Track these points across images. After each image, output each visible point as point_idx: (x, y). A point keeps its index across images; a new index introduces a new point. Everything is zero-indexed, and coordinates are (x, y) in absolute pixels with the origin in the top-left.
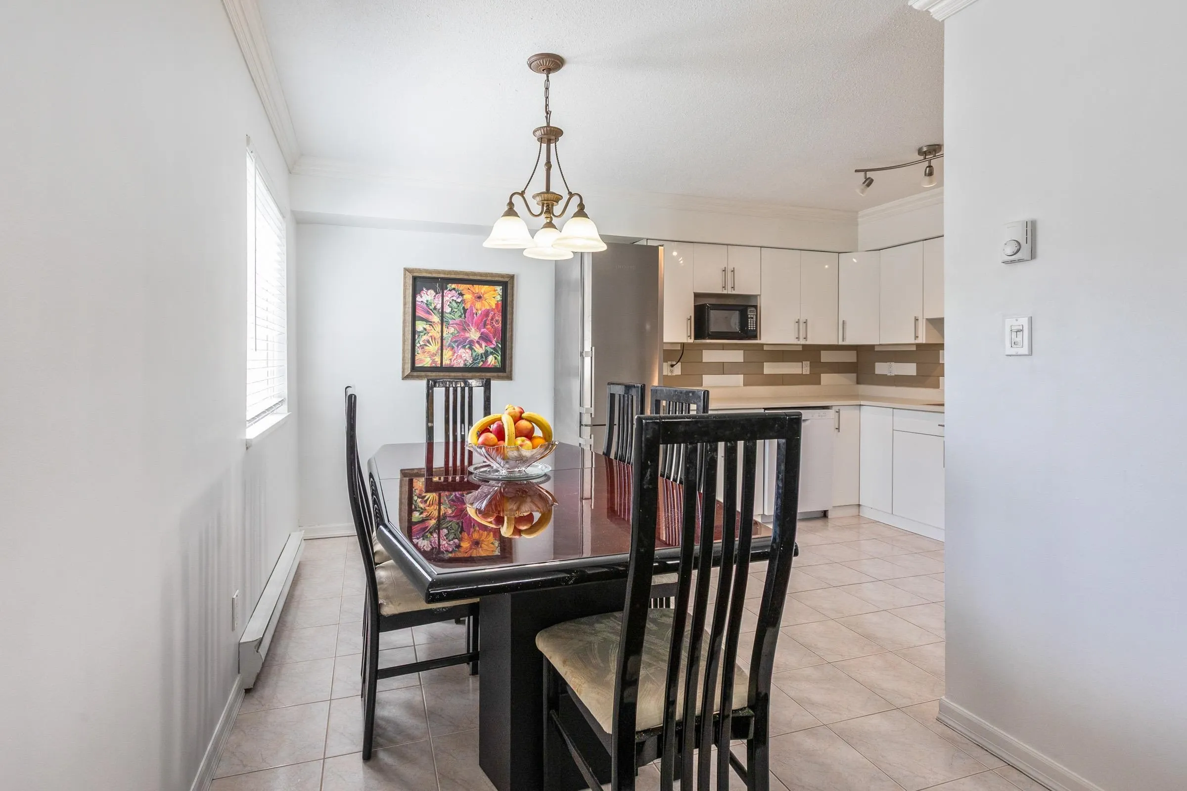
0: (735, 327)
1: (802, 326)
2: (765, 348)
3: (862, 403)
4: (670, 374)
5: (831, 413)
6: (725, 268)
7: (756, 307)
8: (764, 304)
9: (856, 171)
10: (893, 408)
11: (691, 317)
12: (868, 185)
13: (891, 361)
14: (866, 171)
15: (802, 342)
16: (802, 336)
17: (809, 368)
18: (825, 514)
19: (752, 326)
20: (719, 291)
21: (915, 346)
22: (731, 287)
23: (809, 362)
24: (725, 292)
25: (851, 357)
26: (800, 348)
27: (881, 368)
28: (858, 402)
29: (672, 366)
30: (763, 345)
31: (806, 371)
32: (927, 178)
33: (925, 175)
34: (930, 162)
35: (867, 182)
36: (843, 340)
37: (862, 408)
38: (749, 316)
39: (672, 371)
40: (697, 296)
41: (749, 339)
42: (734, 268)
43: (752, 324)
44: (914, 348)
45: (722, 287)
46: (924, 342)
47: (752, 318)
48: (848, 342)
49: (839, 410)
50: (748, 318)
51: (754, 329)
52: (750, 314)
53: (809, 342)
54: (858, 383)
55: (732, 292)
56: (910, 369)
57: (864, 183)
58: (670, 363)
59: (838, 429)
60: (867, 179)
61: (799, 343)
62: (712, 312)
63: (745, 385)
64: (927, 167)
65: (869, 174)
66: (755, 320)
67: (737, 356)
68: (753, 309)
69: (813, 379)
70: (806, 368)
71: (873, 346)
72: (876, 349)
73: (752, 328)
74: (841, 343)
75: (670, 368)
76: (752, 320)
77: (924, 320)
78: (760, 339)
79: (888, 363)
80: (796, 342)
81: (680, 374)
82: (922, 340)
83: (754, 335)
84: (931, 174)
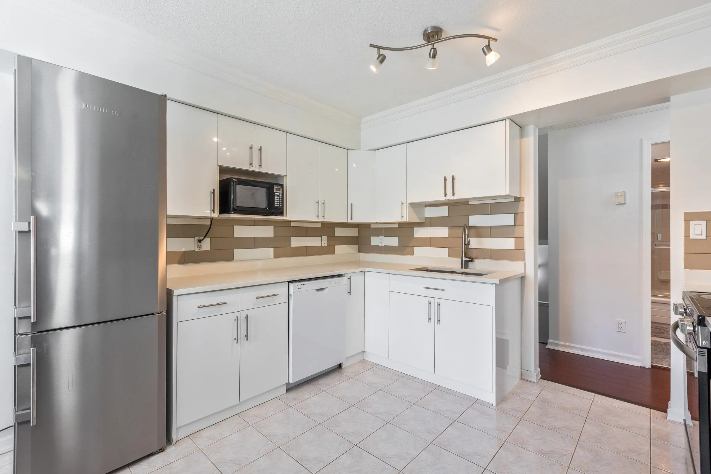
0: (263, 204)
1: (322, 206)
2: (293, 225)
3: (367, 269)
4: (197, 249)
5: (344, 280)
6: (252, 145)
7: (282, 186)
8: (289, 184)
9: (371, 46)
10: (389, 274)
11: (214, 190)
12: (382, 61)
13: (381, 236)
14: (379, 48)
15: (321, 219)
16: (321, 215)
17: (326, 242)
18: (340, 366)
19: (278, 203)
20: (247, 167)
21: (398, 224)
22: (258, 165)
23: (326, 237)
24: (252, 169)
25: (353, 232)
26: (320, 225)
27: (375, 241)
28: (363, 269)
29: (200, 241)
30: (290, 222)
31: (325, 244)
32: (431, 59)
33: (430, 57)
34: (433, 45)
35: (381, 58)
36: (351, 219)
37: (366, 273)
38: (276, 194)
39: (200, 247)
40: (222, 170)
41: (276, 215)
42: (261, 147)
43: (278, 201)
44: (396, 226)
45: (249, 164)
46: (408, 221)
47: (279, 196)
48: (355, 220)
49: (350, 276)
50: (274, 195)
51: (281, 206)
52: (276, 192)
53: (327, 220)
54: (359, 252)
55: (259, 170)
56: (394, 241)
57: (378, 59)
58: (197, 238)
59: (349, 292)
60: (380, 56)
61: (319, 220)
62: (238, 187)
63: (275, 257)
64: (432, 48)
65: (382, 52)
66: (281, 198)
67: (268, 232)
68: (279, 187)
69: (329, 250)
70: (325, 241)
71: (369, 224)
72: (372, 226)
73: (278, 205)
74: (350, 221)
75: (197, 243)
76: (278, 197)
77: (408, 204)
78: (286, 216)
79: (380, 237)
80: (316, 219)
81: (210, 249)
82: (406, 219)
83: (280, 211)
84: (434, 56)
